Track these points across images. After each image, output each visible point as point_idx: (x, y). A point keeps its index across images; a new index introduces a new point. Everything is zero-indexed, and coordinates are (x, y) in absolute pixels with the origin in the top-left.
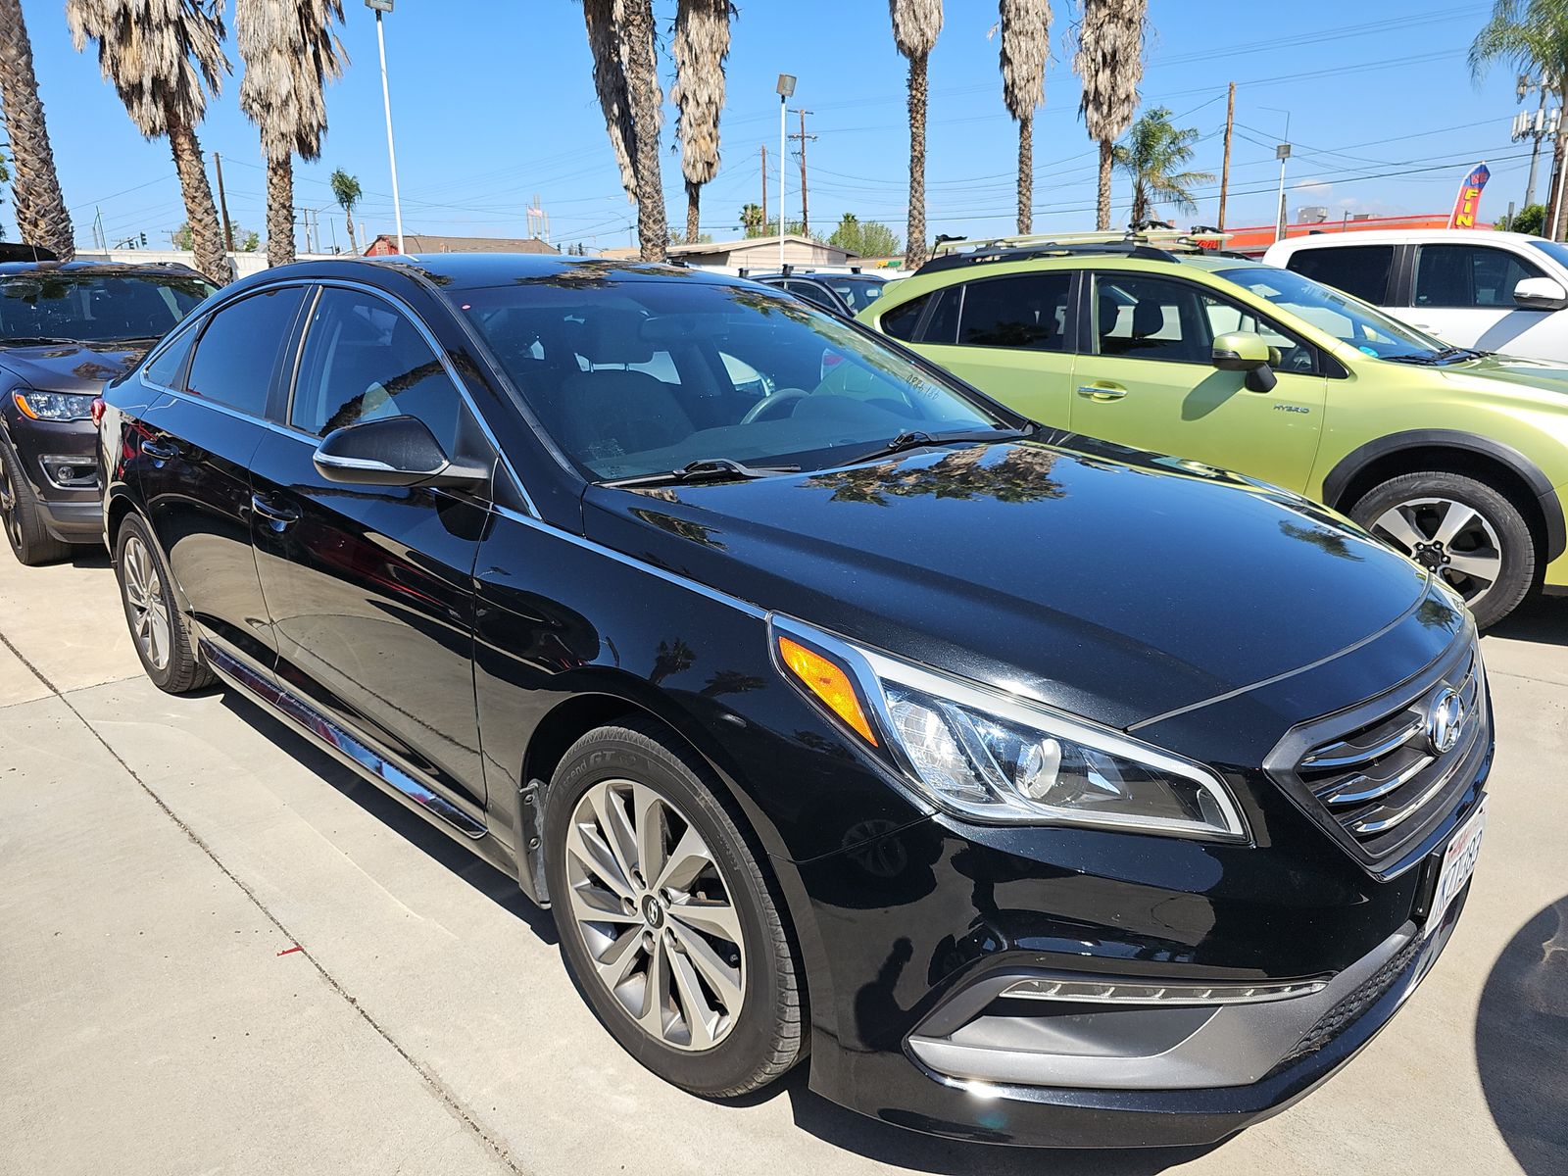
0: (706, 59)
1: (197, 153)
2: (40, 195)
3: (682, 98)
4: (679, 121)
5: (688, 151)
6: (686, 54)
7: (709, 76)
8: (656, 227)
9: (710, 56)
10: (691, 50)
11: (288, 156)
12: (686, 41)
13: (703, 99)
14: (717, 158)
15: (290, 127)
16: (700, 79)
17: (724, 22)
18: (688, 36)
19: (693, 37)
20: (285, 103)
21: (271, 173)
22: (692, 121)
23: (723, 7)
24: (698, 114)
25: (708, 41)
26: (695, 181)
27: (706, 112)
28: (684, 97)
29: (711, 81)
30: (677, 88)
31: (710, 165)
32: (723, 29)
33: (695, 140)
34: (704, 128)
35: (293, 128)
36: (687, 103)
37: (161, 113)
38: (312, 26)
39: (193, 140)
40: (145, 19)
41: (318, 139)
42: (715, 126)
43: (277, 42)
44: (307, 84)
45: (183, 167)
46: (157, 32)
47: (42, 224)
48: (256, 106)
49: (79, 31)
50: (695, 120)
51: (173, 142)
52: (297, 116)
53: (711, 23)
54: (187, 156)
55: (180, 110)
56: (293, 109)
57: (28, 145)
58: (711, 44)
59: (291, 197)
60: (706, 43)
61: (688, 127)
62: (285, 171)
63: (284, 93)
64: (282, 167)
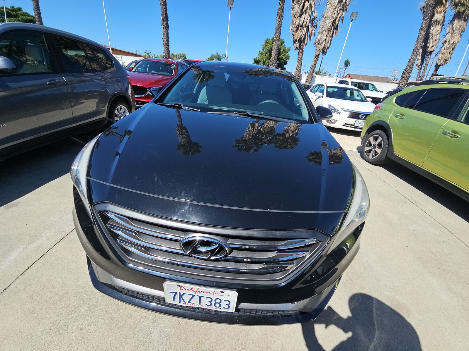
0: (457, 32)
1: (302, 53)
2: (273, 60)
3: (445, 42)
4: (441, 48)
5: (440, 56)
6: (451, 30)
7: (456, 36)
8: (407, 74)
9: (458, 31)
10: (453, 29)
11: (319, 54)
12: (452, 27)
13: (451, 42)
14: (449, 59)
15: (321, 48)
16: (453, 37)
17: (466, 23)
18: (453, 25)
19: (454, 25)
20: (322, 43)
21: (315, 58)
22: (445, 48)
23: (466, 18)
24: (448, 46)
25: (459, 27)
26: (439, 64)
27: (451, 46)
28: (446, 41)
29: (456, 38)
30: (444, 39)
31: (446, 60)
32: (465, 24)
33: (444, 53)
34: (449, 51)
35: (322, 48)
36: (446, 43)
37: (299, 45)
38: (335, 25)
39: (303, 51)
40: (302, 26)
41: (327, 51)
42: (453, 50)
43: (326, 29)
44: (328, 38)
45: (299, 57)
46: (303, 29)
47: (272, 66)
48: (317, 43)
49: (291, 29)
50: (447, 48)
51: (299, 51)
52: (324, 45)
53: (461, 23)
54: (300, 54)
55: (302, 45)
56: (323, 44)
57: (275, 51)
58: (460, 28)
59: (317, 63)
60: (458, 28)
61: (443, 49)
62: (317, 57)
63: (323, 40)
64: (317, 56)
